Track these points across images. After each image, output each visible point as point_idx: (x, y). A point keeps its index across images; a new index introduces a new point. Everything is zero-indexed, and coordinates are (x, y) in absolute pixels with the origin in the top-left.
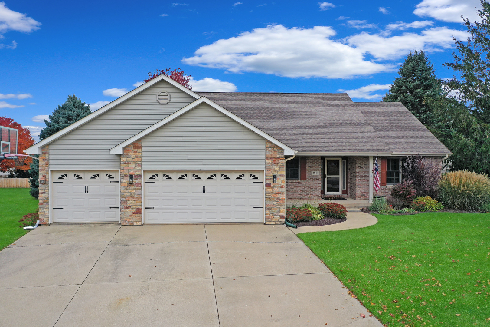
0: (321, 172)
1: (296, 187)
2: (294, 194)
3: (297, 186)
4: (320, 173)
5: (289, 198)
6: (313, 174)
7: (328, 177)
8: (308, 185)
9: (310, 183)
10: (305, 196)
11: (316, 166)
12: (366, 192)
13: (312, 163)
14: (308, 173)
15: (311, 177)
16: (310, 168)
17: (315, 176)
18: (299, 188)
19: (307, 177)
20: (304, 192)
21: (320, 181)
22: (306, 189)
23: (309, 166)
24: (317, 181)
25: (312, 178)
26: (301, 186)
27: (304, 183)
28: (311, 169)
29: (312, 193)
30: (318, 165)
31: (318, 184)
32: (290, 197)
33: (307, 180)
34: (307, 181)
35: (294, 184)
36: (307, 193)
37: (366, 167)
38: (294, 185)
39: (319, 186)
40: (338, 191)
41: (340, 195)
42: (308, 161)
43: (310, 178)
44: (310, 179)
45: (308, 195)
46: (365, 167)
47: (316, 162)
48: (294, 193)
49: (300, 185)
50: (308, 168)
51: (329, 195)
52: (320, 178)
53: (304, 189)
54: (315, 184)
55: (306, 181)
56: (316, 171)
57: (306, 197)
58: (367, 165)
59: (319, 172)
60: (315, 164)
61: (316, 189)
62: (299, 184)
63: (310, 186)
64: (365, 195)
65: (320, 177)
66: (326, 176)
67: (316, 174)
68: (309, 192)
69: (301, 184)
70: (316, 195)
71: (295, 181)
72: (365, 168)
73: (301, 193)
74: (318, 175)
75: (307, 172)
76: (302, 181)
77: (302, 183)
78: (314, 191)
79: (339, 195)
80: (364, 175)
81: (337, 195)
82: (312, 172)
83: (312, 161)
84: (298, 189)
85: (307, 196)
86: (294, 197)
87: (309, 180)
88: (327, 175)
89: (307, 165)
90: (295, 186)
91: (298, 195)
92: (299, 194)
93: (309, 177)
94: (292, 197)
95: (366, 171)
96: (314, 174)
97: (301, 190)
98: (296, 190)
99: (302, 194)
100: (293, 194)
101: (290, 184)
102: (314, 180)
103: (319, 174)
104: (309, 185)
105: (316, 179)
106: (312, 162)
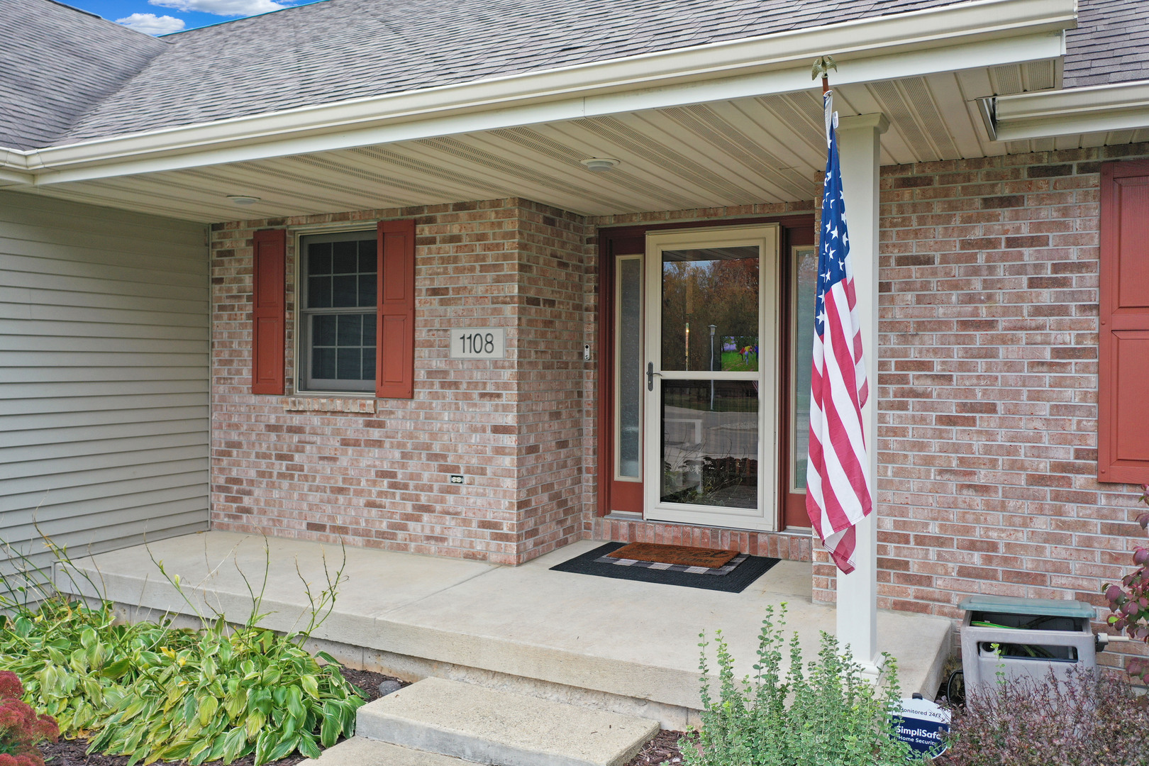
0: (513, 332)
1: (350, 450)
2: (341, 498)
3: (356, 443)
4: (508, 344)
5: (311, 526)
6: (456, 351)
7: (665, 383)
8: (424, 438)
9: (436, 426)
10: (408, 517)
11: (480, 290)
12: (920, 540)
13: (451, 267)
14: (430, 345)
15: (445, 373)
16: (442, 303)
17: (477, 364)
18: (371, 458)
19: (421, 375)
20: (398, 492)
21: (506, 408)
22: (413, 466)
23: (434, 292)
24: (488, 405)
25: (456, 385)
26: (379, 444)
27: (399, 416)
28: (450, 310)
29: (450, 499)
30: (498, 280)
31: (497, 429)
32: (317, 519)
33: (422, 394)
34: (421, 406)
35: (340, 421)
36: (417, 498)
37: (925, 286)
38: (337, 432)
39: (500, 451)
40: (749, 499)
41: (762, 539)
42: (423, 251)
43: (443, 385)
44: (437, 388)
45: (426, 517)
46: (907, 287)
47: (479, 258)
48: (341, 490)
49: (376, 434)
50: (425, 306)
51: (667, 524)
52: (506, 386)
53: (403, 466)
54: (474, 430)
55: (411, 405)
56: (484, 323)
57: (411, 525)
58: (929, 261)
59: (498, 336)
60: (472, 269)
61: (482, 472)
62: (369, 424)
63: (437, 448)
64: (914, 570)
65: (508, 375)
66: (651, 375)
67: (483, 355)
68: (431, 489)
69: (381, 425)
70: (484, 525)
71: (338, 405)
72: (910, 296)
73: (380, 494)
74: (495, 364)
75: (421, 335)
76: (391, 404)
77: (391, 423)
78: (463, 490)
79: (754, 535)
80: (900, 366)
81: (734, 532)
82: (456, 334)
83: (450, 249)
84: (364, 463)
85: (418, 519)
86: (339, 522)
87: (435, 396)
88: (657, 367)
89: (418, 285)
90: (345, 443)
91: (366, 510)
92: (370, 504)
93: (430, 373)
94: (325, 521)
95: (921, 326)
96: (467, 355)
97: (383, 474)
98: (351, 473)
99: (386, 501)
100: (333, 496)
101: (316, 420)
102: (467, 397)
103: (498, 353)
104: (433, 436)
105: (483, 395)
106: (456, 260)
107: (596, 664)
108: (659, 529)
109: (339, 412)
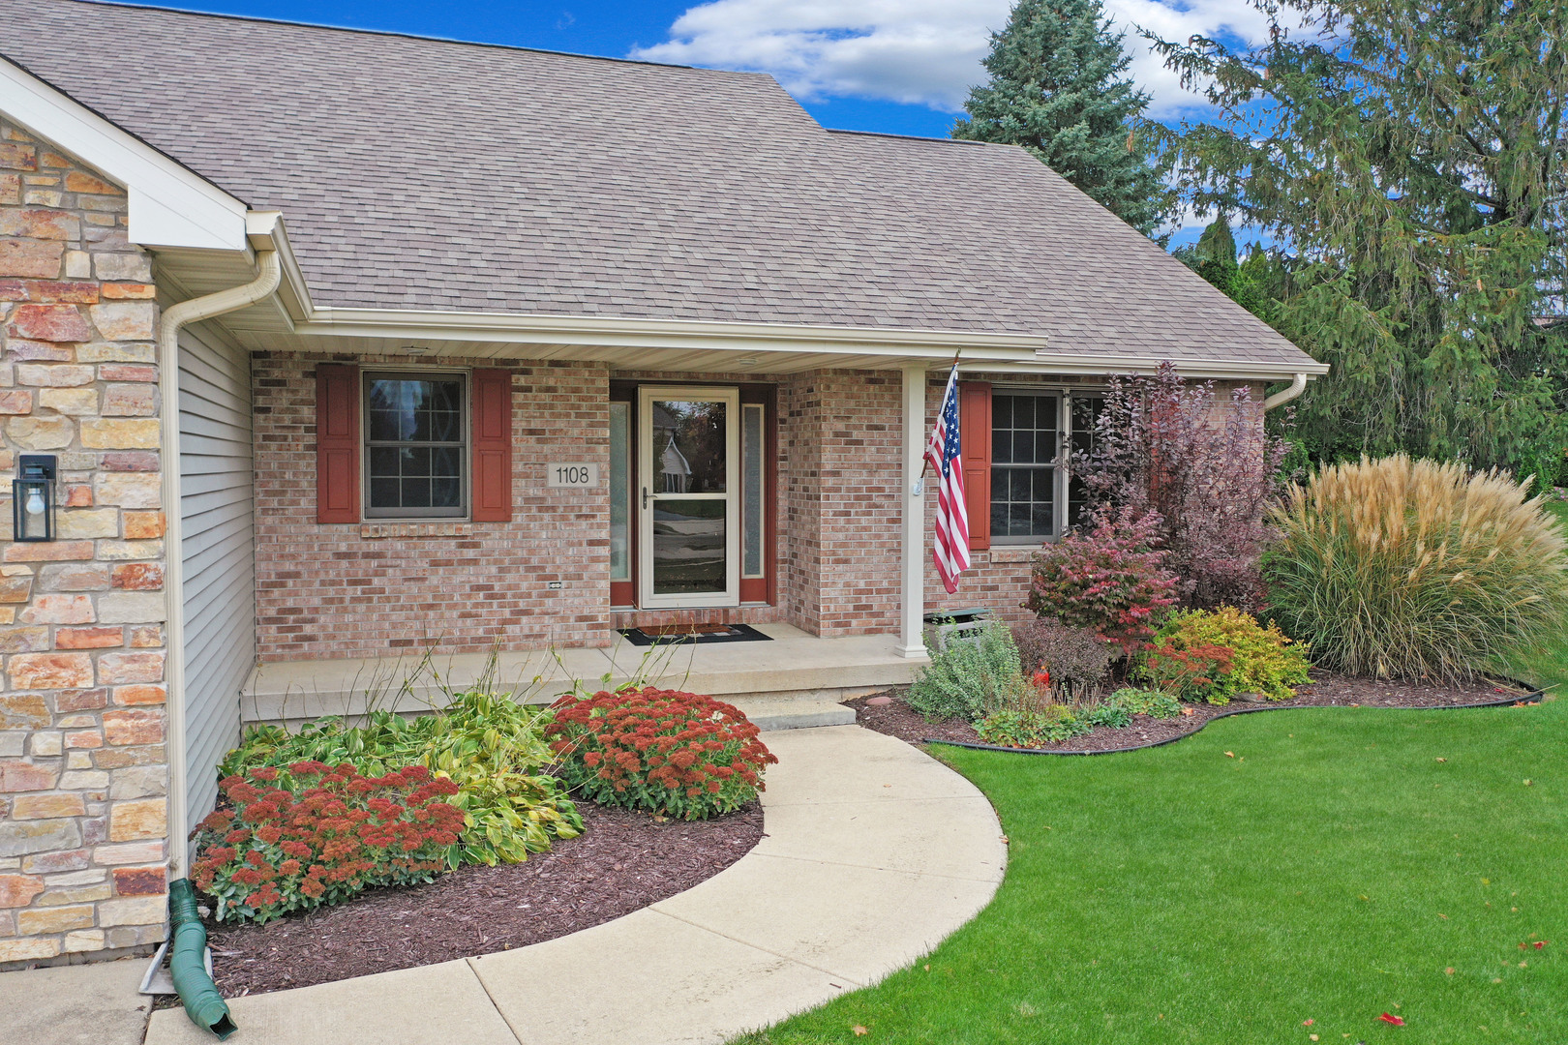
0: (606, 467)
1: (441, 570)
2: (431, 614)
3: (448, 563)
4: (601, 475)
5: (394, 643)
6: (553, 480)
7: (658, 504)
8: (522, 553)
9: (534, 543)
10: (505, 622)
11: (576, 432)
12: (879, 591)
13: (547, 413)
14: (527, 476)
15: (543, 499)
16: (539, 441)
17: (573, 492)
18: (465, 575)
19: (518, 501)
20: (495, 602)
21: (600, 526)
22: (510, 578)
23: (531, 432)
24: (584, 524)
25: (553, 509)
26: (474, 562)
27: (495, 538)
28: (547, 448)
29: (549, 602)
30: (591, 425)
31: (591, 543)
32: (402, 635)
33: (519, 518)
34: (518, 527)
35: (429, 545)
36: (516, 605)
37: (881, 443)
38: (425, 554)
39: (595, 560)
42: (519, 398)
43: (540, 510)
44: (534, 511)
45: (524, 619)
46: (872, 443)
47: (573, 407)
48: (431, 607)
49: (470, 553)
50: (520, 444)
51: (662, 610)
52: (600, 509)
53: (500, 579)
54: (571, 544)
55: (508, 527)
56: (579, 459)
57: (509, 628)
58: (882, 428)
59: (593, 469)
60: (568, 415)
61: (579, 577)
62: (462, 546)
63: (535, 561)
64: (875, 609)
65: (600, 500)
66: (645, 497)
67: (579, 484)
68: (529, 595)
69: (476, 545)
70: (581, 619)
71: (431, 530)
72: (873, 448)
73: (476, 605)
74: (590, 491)
75: (518, 467)
76: (485, 527)
77: (486, 544)
78: (562, 593)
79: (726, 610)
80: (869, 490)
81: (712, 610)
82: (552, 468)
83: (546, 397)
84: (457, 580)
85: (517, 622)
86: (430, 635)
87: (533, 518)
88: (650, 491)
89: (515, 425)
90: (435, 563)
91: (460, 623)
92: (464, 616)
93: (527, 500)
94: (412, 636)
95: (879, 466)
96: (564, 484)
97: (479, 588)
98: (443, 589)
99: (483, 611)
100: (421, 613)
101: (400, 545)
102: (564, 518)
103: (593, 483)
104: (532, 552)
105: (579, 517)
106: (552, 406)
107: (793, 674)
108: (656, 615)
109: (431, 536)
